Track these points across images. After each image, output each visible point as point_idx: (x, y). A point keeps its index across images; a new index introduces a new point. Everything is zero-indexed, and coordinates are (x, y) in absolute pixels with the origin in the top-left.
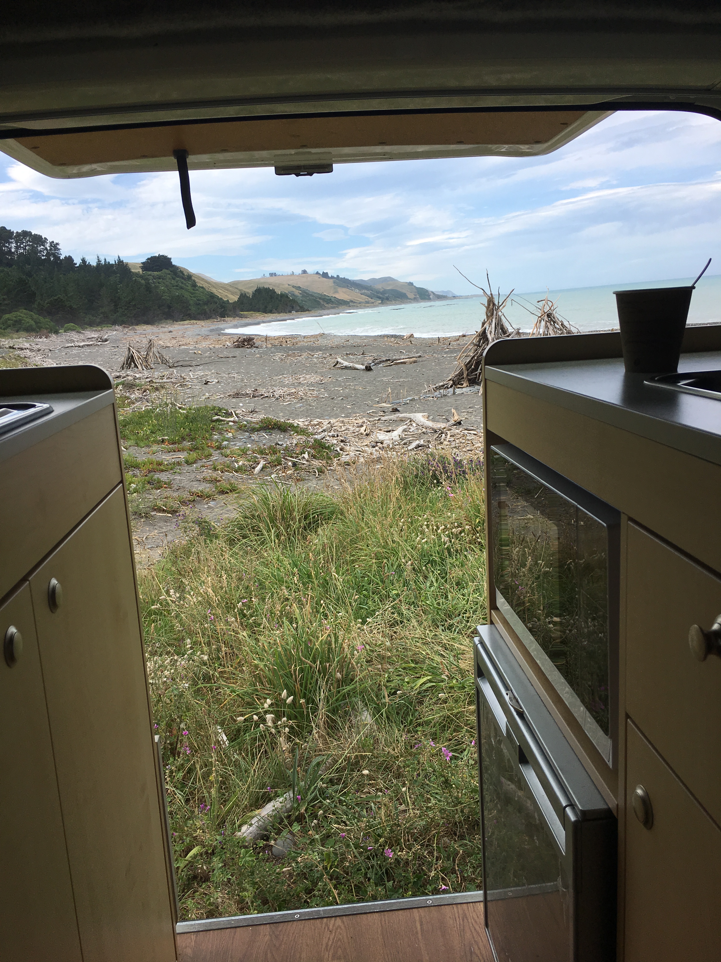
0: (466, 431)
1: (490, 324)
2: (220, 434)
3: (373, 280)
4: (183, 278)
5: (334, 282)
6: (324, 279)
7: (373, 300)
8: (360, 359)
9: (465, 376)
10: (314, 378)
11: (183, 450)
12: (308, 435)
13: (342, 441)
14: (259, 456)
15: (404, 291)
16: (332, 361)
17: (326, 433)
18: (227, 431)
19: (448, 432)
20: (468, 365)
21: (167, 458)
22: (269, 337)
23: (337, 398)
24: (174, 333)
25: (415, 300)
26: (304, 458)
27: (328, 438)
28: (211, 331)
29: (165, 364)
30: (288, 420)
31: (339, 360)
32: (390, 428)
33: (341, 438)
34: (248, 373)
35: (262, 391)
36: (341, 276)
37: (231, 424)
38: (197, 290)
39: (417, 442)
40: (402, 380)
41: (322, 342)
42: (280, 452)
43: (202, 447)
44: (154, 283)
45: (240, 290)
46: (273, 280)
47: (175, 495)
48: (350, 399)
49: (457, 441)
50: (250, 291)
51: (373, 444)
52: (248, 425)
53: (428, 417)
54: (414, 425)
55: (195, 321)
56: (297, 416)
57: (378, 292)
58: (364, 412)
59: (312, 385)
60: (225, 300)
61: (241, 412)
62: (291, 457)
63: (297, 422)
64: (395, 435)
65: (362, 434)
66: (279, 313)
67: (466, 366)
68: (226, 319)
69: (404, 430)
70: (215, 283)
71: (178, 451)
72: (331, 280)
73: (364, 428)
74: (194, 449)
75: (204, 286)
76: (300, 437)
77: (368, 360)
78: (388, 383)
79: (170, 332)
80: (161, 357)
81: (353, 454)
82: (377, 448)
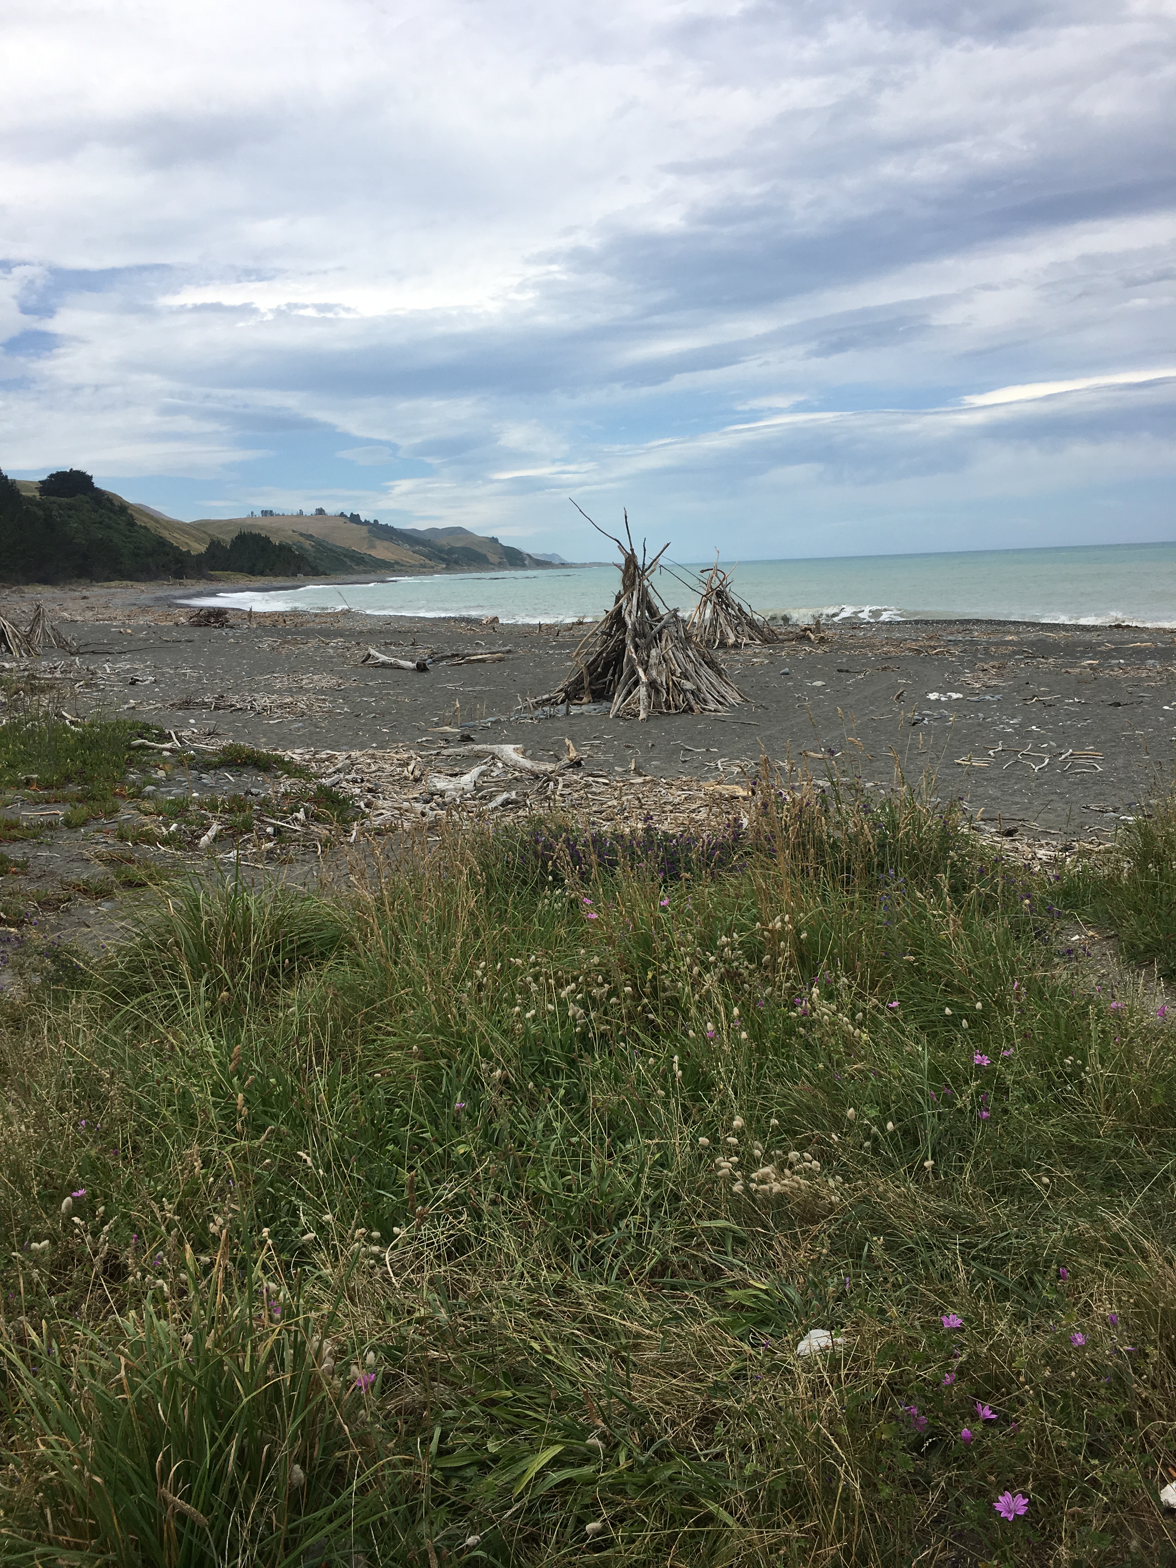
0: (591, 779)
1: (630, 600)
2: (143, 771)
3: (433, 531)
4: (111, 511)
5: (370, 531)
6: (354, 525)
7: (432, 563)
8: (408, 651)
9: (586, 684)
10: (326, 681)
11: (64, 800)
12: (309, 777)
13: (370, 790)
14: (210, 815)
15: (483, 551)
16: (360, 654)
17: (342, 775)
18: (157, 766)
19: (560, 779)
20: (591, 667)
21: (31, 815)
22: (256, 613)
23: (366, 714)
24: (92, 600)
25: (501, 566)
26: (296, 819)
27: (344, 784)
28: (158, 599)
29: (63, 648)
30: (275, 750)
31: (372, 652)
32: (457, 769)
33: (368, 785)
34: (210, 668)
35: (234, 699)
36: (382, 522)
37: (166, 753)
38: (136, 531)
39: (505, 796)
40: (478, 688)
41: (343, 624)
42: (251, 807)
43: (102, 796)
44: (61, 516)
45: (209, 535)
46: (267, 521)
47: (32, 888)
48: (387, 718)
49: (576, 795)
50: (227, 539)
51: (427, 797)
52: (198, 757)
53: (523, 753)
54: (500, 765)
55: (129, 583)
56: (292, 744)
57: (441, 551)
58: (412, 740)
59: (322, 691)
60: (184, 550)
61: (189, 733)
62: (274, 817)
63: (289, 753)
64: (467, 780)
65: (406, 778)
66: (276, 575)
67: (588, 667)
68: (184, 581)
69: (482, 774)
70: (167, 522)
71: (56, 802)
72: (365, 528)
73: (411, 768)
74: (84, 799)
75: (148, 525)
76: (293, 780)
77: (423, 653)
78: (454, 694)
79: (85, 598)
80: (58, 637)
81: (389, 813)
82: (433, 805)
